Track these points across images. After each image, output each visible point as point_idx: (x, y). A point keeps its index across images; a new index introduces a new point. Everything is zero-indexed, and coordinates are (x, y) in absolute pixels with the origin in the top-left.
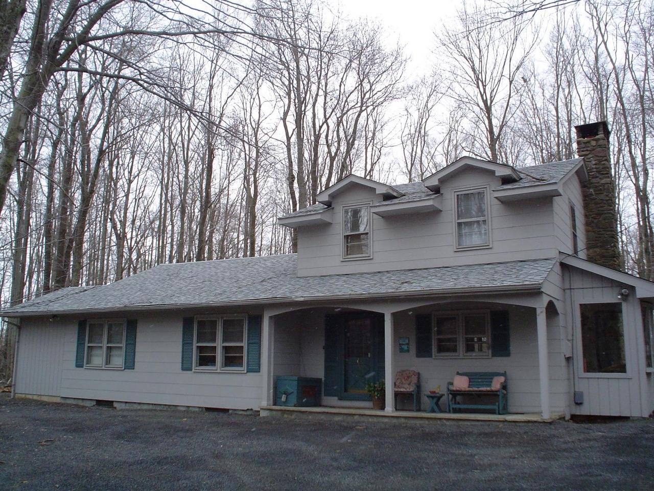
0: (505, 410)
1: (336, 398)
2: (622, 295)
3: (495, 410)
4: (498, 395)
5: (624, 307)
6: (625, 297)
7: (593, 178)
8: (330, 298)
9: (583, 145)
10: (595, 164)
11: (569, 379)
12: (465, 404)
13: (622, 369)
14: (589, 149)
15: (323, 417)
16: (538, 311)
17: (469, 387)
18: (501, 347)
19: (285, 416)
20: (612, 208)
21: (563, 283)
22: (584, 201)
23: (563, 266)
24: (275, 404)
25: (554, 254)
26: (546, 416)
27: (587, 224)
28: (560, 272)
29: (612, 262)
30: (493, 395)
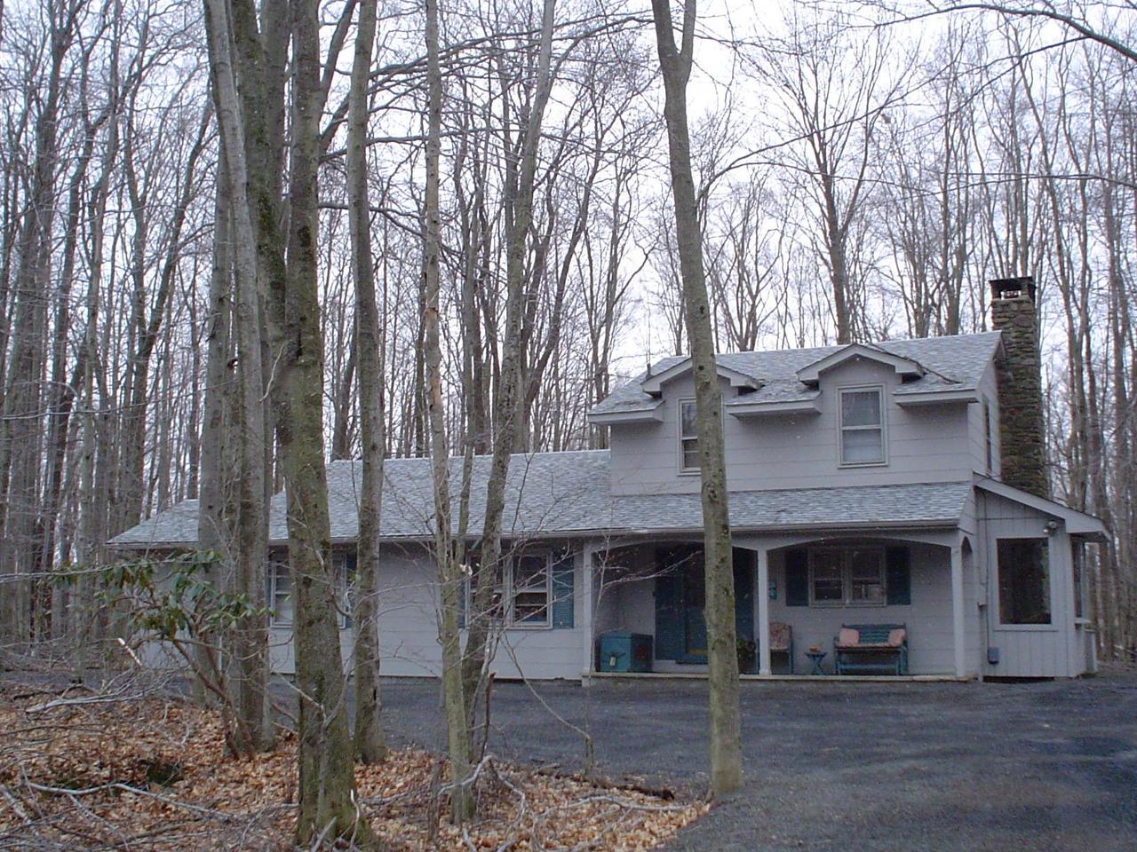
0: (904, 671)
1: (674, 662)
2: (1048, 528)
3: (894, 670)
4: (899, 652)
5: (1051, 542)
6: (1052, 531)
7: (1012, 356)
8: (682, 531)
9: (1000, 309)
10: (1016, 337)
11: (982, 632)
12: (853, 663)
13: (1046, 619)
14: (1007, 314)
15: (674, 684)
16: (953, 551)
17: (859, 641)
18: (899, 592)
19: (620, 684)
20: (1036, 400)
21: (977, 511)
22: (999, 388)
23: (978, 490)
24: (598, 670)
25: (967, 477)
26: (961, 675)
27: (1002, 421)
28: (973, 499)
29: (1034, 476)
30: (893, 652)
